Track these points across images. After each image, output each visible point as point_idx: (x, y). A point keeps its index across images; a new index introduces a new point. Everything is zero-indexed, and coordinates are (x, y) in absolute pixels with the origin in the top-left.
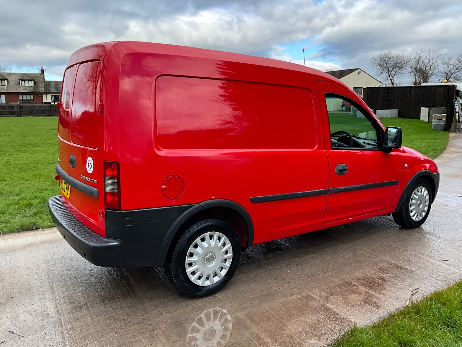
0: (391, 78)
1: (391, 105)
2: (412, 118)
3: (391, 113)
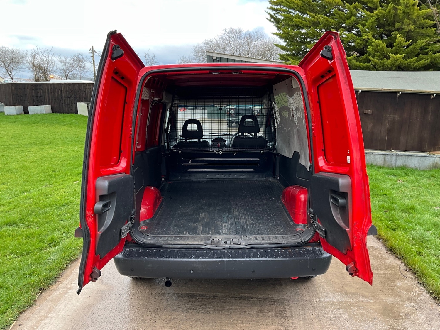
0: (9, 73)
1: (41, 101)
2: (68, 113)
3: (45, 109)
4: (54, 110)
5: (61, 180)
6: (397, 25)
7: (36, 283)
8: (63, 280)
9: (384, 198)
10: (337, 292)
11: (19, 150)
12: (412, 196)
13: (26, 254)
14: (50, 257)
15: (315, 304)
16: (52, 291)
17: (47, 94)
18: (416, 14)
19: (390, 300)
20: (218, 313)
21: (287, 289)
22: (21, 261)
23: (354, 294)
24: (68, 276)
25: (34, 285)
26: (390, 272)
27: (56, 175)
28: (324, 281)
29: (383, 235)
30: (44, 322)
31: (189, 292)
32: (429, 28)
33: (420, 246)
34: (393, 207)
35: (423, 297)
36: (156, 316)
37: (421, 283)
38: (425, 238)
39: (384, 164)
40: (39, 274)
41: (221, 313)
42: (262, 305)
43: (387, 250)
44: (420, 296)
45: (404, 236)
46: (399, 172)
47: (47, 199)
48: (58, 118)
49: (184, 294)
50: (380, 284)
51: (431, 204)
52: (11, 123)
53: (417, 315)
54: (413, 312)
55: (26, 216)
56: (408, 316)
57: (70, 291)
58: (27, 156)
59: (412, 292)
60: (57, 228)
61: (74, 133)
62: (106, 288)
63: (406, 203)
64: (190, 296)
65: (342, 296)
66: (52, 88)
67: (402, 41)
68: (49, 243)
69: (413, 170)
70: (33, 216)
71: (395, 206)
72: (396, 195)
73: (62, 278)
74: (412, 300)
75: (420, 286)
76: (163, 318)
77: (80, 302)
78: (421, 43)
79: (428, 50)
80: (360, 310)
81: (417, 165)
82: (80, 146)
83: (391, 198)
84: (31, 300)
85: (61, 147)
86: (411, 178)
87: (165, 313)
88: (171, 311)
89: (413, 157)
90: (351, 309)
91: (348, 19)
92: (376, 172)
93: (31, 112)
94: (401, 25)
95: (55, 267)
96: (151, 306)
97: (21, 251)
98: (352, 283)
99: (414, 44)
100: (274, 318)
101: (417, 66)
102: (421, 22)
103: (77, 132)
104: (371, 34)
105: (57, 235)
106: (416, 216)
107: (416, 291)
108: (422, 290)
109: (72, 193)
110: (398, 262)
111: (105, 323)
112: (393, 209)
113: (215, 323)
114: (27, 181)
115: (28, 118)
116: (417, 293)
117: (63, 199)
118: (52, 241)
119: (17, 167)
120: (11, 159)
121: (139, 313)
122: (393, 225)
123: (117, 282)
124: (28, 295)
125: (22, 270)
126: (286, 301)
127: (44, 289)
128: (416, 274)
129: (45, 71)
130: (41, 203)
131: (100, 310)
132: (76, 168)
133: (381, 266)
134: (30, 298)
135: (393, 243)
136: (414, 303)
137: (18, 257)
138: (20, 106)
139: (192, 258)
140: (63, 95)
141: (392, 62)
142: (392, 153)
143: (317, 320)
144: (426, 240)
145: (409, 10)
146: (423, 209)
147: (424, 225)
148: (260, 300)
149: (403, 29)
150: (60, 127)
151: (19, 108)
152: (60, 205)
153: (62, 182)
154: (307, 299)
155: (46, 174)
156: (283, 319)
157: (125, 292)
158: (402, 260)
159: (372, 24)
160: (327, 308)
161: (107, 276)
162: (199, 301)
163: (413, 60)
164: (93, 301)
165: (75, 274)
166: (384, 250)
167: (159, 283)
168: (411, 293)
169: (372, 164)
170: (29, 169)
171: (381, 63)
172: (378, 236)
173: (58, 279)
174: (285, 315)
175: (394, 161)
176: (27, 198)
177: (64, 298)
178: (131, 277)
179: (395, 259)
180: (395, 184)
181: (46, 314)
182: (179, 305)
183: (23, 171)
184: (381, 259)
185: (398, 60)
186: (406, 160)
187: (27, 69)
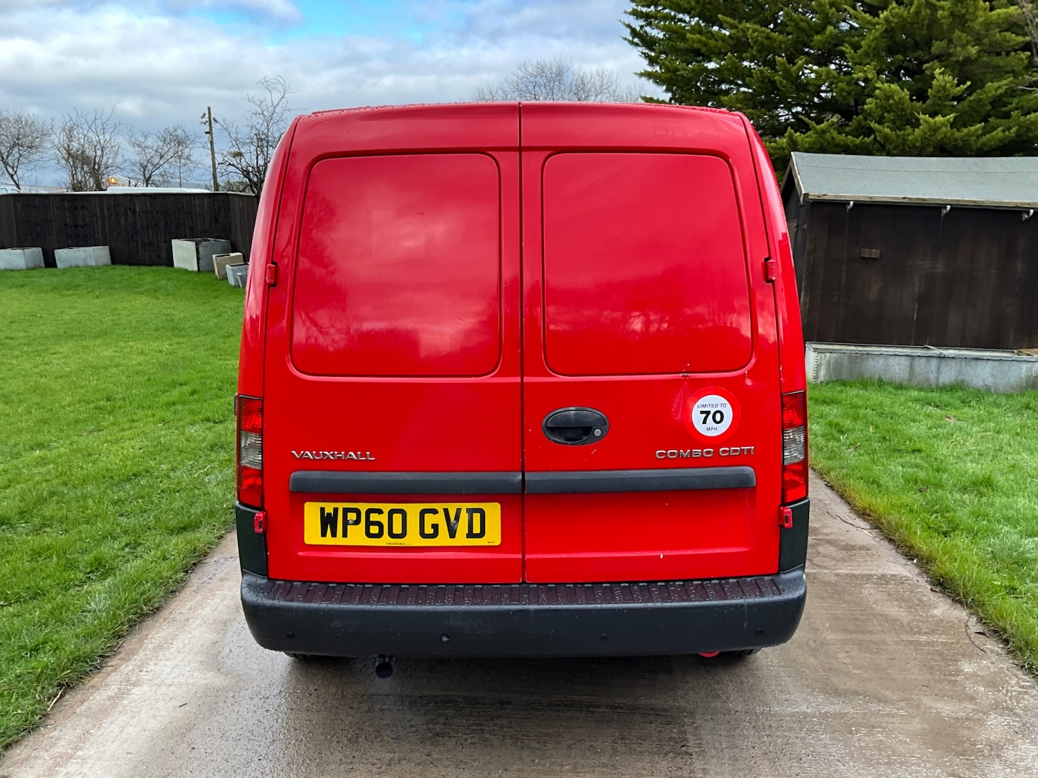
0: (11, 171)
1: (86, 236)
2: (150, 265)
3: (95, 255)
4: (117, 259)
5: (125, 419)
6: (937, 46)
7: (49, 672)
8: (119, 662)
9: (916, 458)
10: (813, 689)
11: (30, 349)
12: (982, 455)
13: (30, 598)
14: (90, 605)
15: (759, 720)
16: (91, 691)
17: (99, 220)
18: (981, 20)
19: (947, 708)
20: (511, 745)
21: (688, 682)
22: (15, 616)
23: (856, 693)
24: (134, 652)
25: (44, 676)
26: (943, 639)
27: (115, 407)
28: (780, 661)
29: (920, 548)
30: (65, 771)
31: (439, 693)
32: (1013, 53)
33: (1014, 574)
34: (941, 480)
35: (1032, 700)
36: (354, 754)
37: (1023, 667)
38: (1023, 553)
39: (910, 380)
40: (57, 648)
41: (519, 744)
42: (624, 725)
43: (931, 583)
44: (1023, 698)
45: (971, 550)
46: (946, 397)
47: (91, 465)
48: (125, 277)
49: (427, 696)
50: (921, 670)
51: (1031, 474)
52: (14, 290)
53: (1020, 746)
54: (1009, 740)
55: (35, 504)
56: (996, 749)
57: (136, 691)
58: (46, 363)
59: (1003, 688)
60: (110, 534)
61: (164, 312)
62: (227, 683)
63: (971, 471)
64: (441, 701)
65: (828, 698)
66: (112, 204)
67: (948, 85)
68: (88, 570)
69: (981, 394)
70: (53, 506)
71: (945, 476)
72: (944, 453)
73: (118, 657)
74: (1003, 708)
75: (1020, 673)
76: (371, 760)
77: (159, 718)
78: (994, 88)
79: (1010, 106)
80: (874, 736)
81: (989, 381)
82: (177, 340)
83: (933, 460)
84: (33, 713)
85: (131, 343)
86: (976, 412)
87: (376, 745)
88: (392, 741)
89: (979, 362)
90: (851, 732)
91: (817, 33)
92: (891, 398)
93: (61, 262)
94: (945, 45)
95: (101, 629)
96: (341, 727)
97: (16, 590)
98: (851, 667)
99: (978, 91)
100: (657, 758)
101: (984, 144)
102: (995, 39)
103: (170, 308)
104: (872, 67)
105: (108, 550)
106: (998, 502)
107: (1012, 687)
108: (1028, 684)
109: (150, 449)
110: (961, 614)
111: (223, 771)
112: (939, 485)
113: (506, 770)
114: (45, 422)
115: (53, 276)
116: (1015, 691)
117: (129, 463)
118: (96, 565)
119: (22, 388)
120: (9, 370)
121: (311, 746)
122: (941, 522)
123: (256, 666)
124: (26, 702)
125: (18, 637)
126: (685, 714)
127: (68, 686)
128: (1008, 644)
129: (96, 167)
130: (74, 472)
131: (209, 739)
132: (164, 392)
133: (920, 624)
134: (31, 708)
135: (945, 566)
136: (1009, 716)
137: (10, 605)
138: (34, 249)
139: (444, 604)
140: (139, 222)
141: (925, 133)
142: (930, 353)
143: (767, 763)
144: (1027, 558)
145: (965, 10)
146: (1012, 483)
147: (1018, 522)
148: (619, 710)
149: (950, 55)
150: (131, 298)
151: (33, 252)
152: (121, 477)
153: (128, 423)
154: (739, 708)
155: (92, 405)
156: (679, 760)
157: (277, 691)
158: (971, 607)
159: (875, 42)
160: (791, 729)
161: (231, 651)
162: (463, 716)
163: (976, 130)
164: (192, 715)
165: (150, 646)
166: (924, 585)
167: (364, 670)
168: (999, 691)
169: (880, 380)
170: (49, 393)
171: (898, 136)
172: (907, 550)
173: (107, 660)
174: (684, 749)
175: (935, 372)
176: (43, 461)
177: (120, 708)
178: (290, 655)
179: (952, 605)
180: (940, 426)
181: (70, 751)
182: (412, 726)
183: (36, 399)
184: (918, 605)
185: (939, 128)
186: (964, 368)
187: (53, 163)
